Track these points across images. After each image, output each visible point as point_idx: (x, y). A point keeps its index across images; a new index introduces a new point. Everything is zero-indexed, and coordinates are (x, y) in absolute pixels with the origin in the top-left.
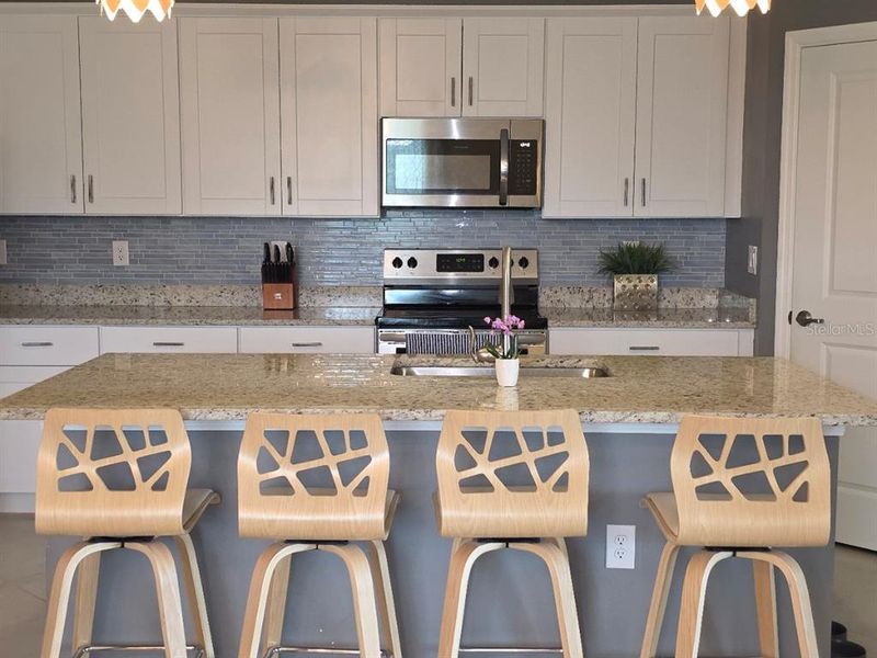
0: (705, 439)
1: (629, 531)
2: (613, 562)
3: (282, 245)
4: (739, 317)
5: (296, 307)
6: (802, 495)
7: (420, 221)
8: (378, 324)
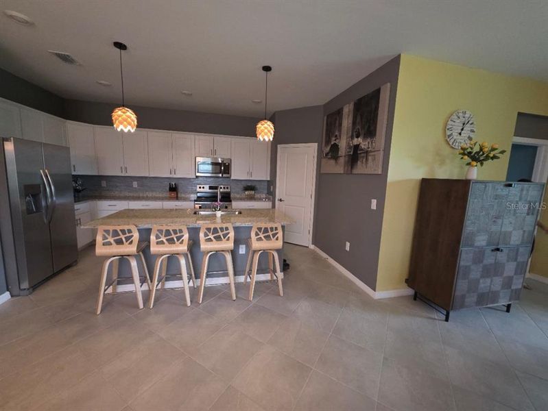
0: (258, 228)
1: (244, 246)
2: (241, 252)
3: (174, 184)
4: (269, 199)
5: (177, 197)
6: (277, 239)
7: (212, 179)
8: (195, 201)
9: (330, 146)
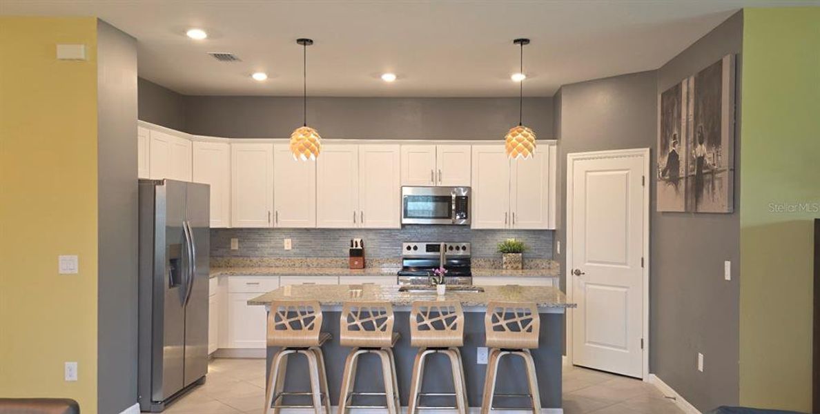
1: (486, 350)
2: (479, 361)
3: (359, 241)
5: (364, 267)
6: (530, 330)
7: (419, 230)
8: (399, 275)
9: (668, 156)
